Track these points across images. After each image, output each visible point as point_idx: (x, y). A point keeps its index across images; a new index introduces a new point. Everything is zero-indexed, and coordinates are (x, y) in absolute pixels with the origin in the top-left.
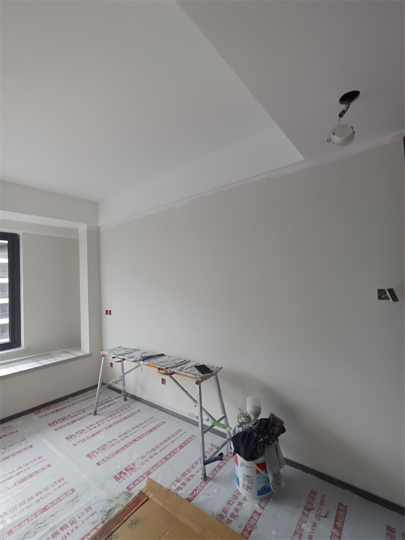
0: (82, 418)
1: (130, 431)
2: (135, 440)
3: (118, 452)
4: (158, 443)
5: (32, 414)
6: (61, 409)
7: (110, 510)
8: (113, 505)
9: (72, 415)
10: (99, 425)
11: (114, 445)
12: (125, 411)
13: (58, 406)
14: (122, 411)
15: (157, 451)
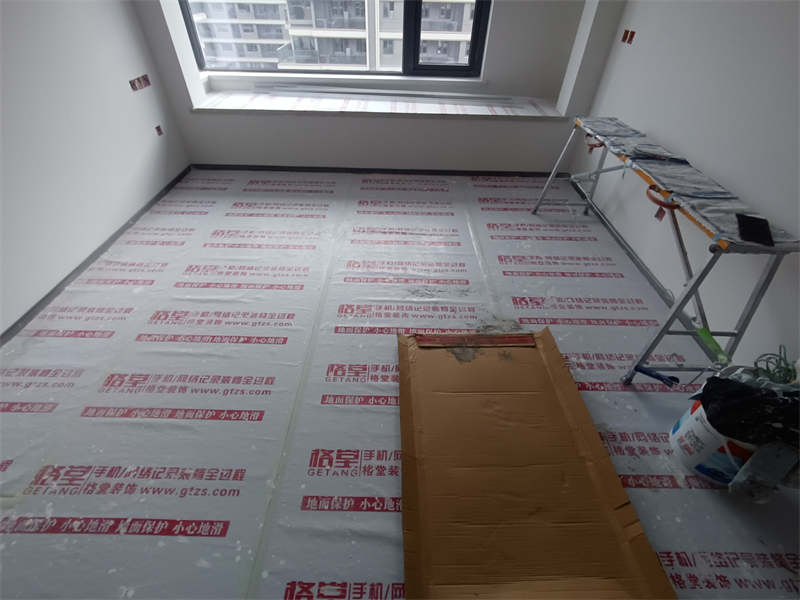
0: (516, 209)
1: (564, 258)
2: (563, 274)
3: (534, 274)
4: (591, 296)
5: (469, 178)
6: (500, 187)
7: (490, 326)
8: (496, 324)
9: (508, 200)
10: (531, 230)
11: (535, 263)
12: (576, 229)
13: (498, 181)
14: (572, 226)
15: (584, 305)
